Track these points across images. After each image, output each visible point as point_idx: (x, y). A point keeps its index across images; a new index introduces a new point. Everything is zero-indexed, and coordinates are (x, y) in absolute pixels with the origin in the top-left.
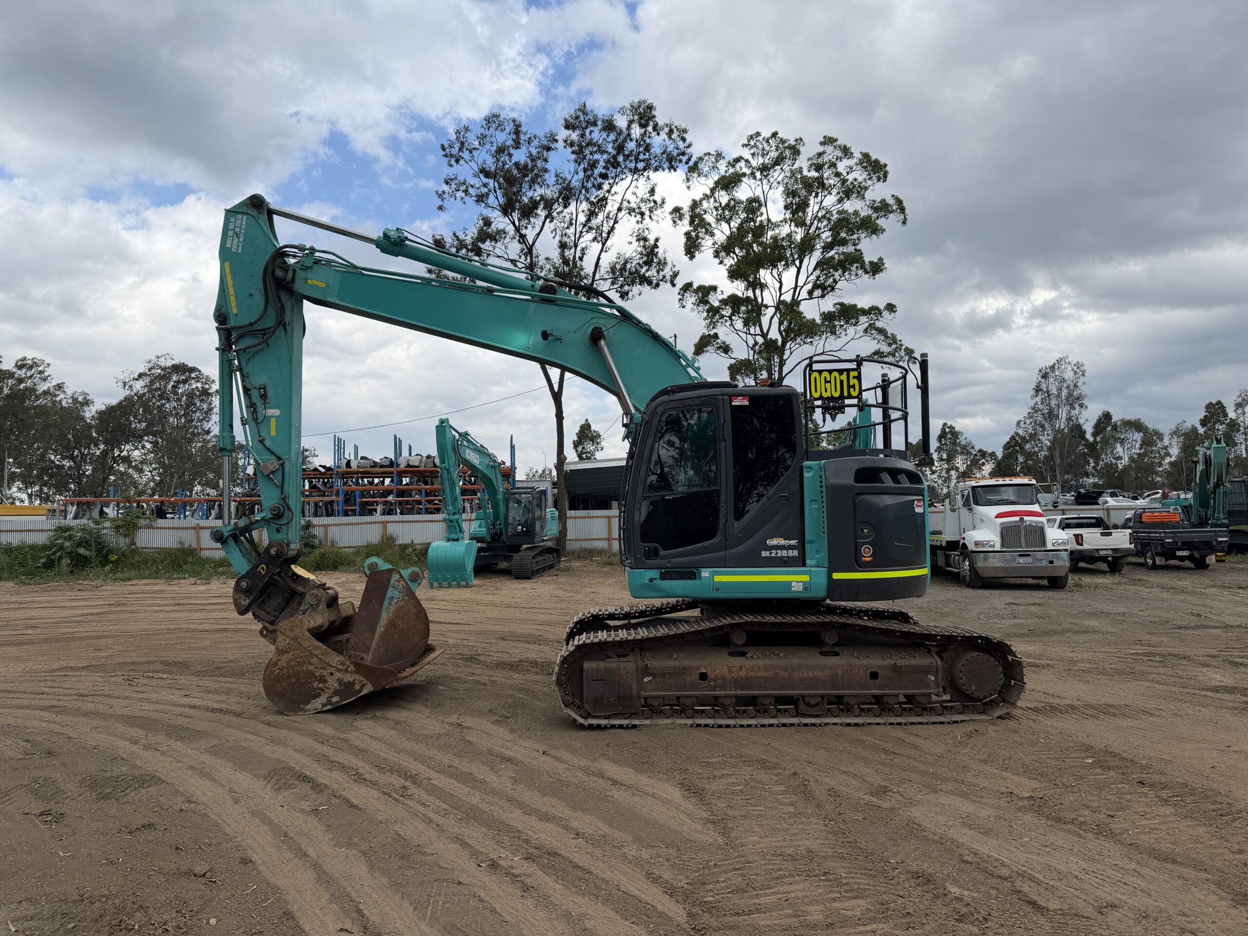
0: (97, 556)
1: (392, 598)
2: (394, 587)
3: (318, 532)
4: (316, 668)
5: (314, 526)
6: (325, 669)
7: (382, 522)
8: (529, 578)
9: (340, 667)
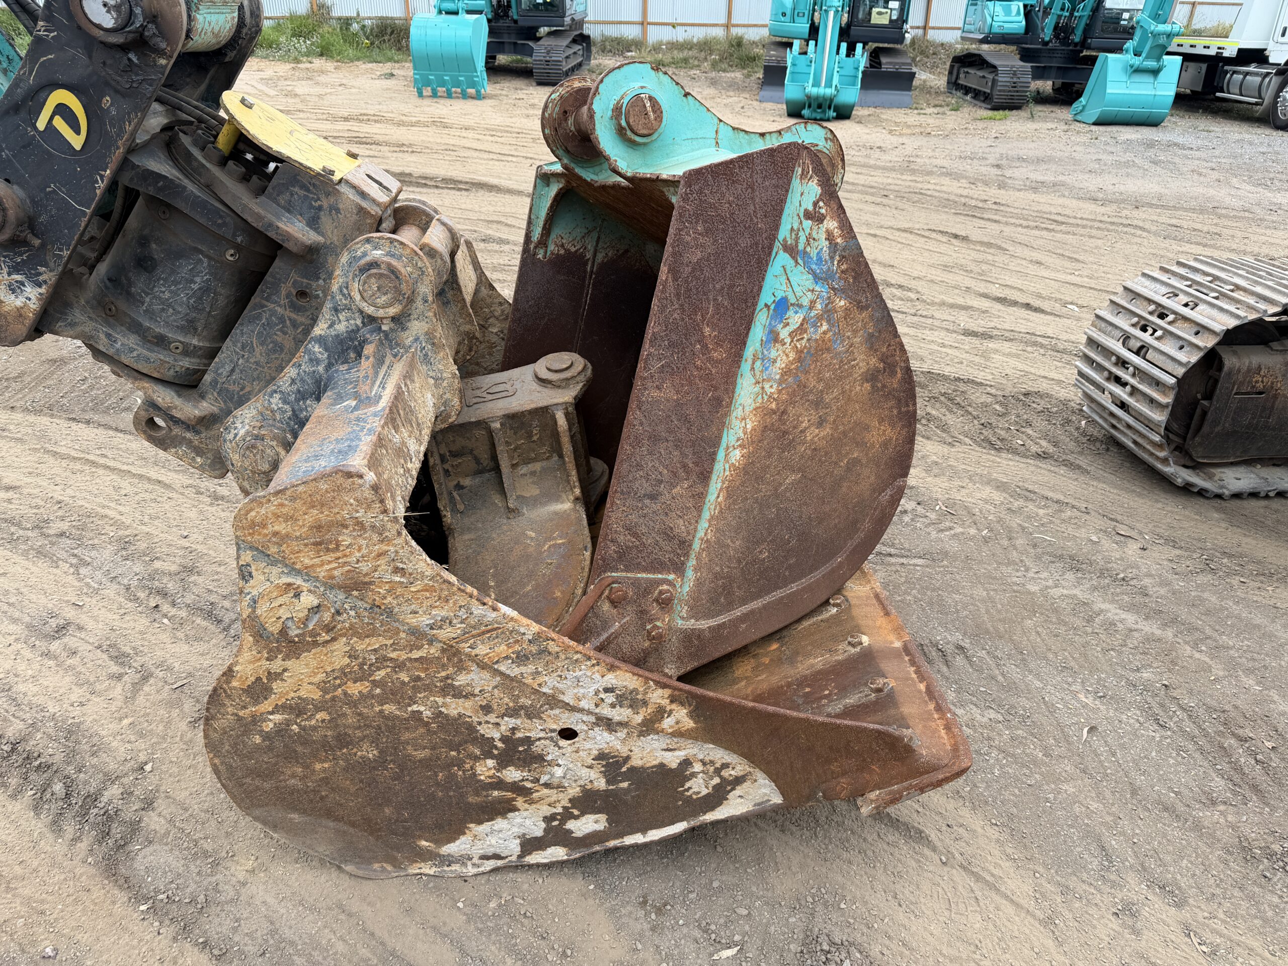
1: (782, 306)
2: (791, 250)
4: (487, 709)
6: (532, 714)
9: (619, 714)
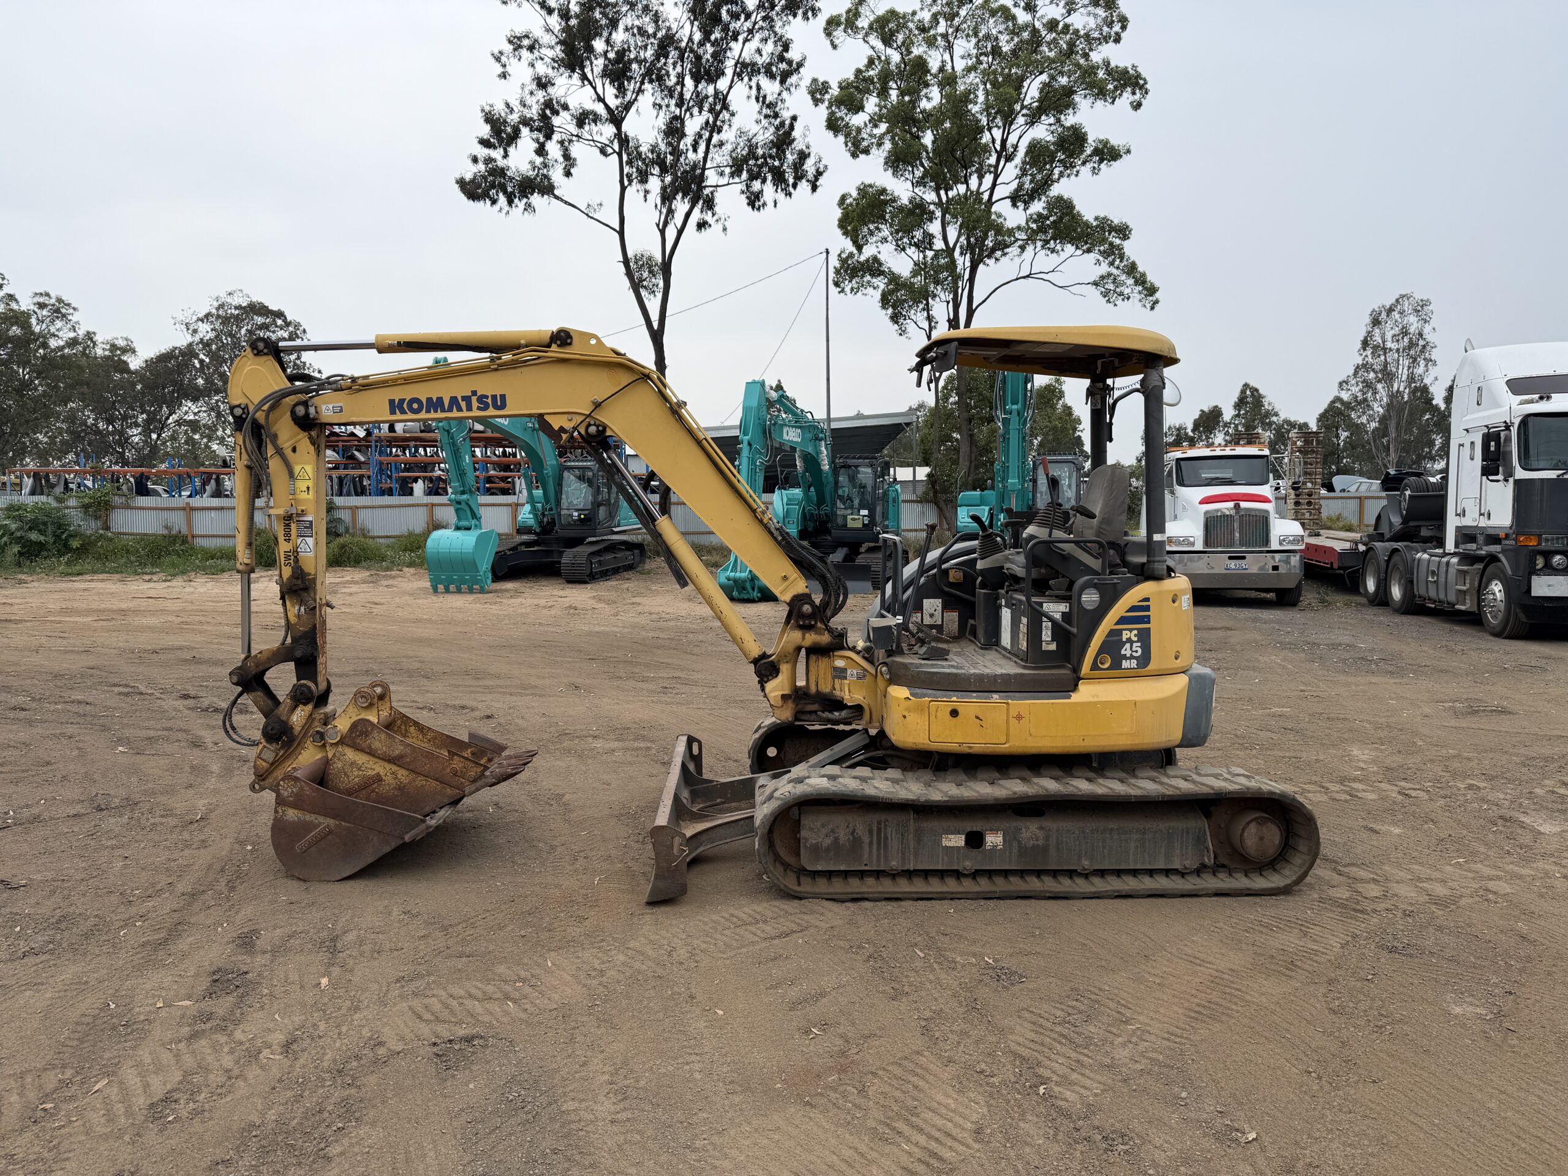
0: (55, 543)
3: (345, 515)
5: (339, 508)
7: (426, 505)
8: (585, 582)
